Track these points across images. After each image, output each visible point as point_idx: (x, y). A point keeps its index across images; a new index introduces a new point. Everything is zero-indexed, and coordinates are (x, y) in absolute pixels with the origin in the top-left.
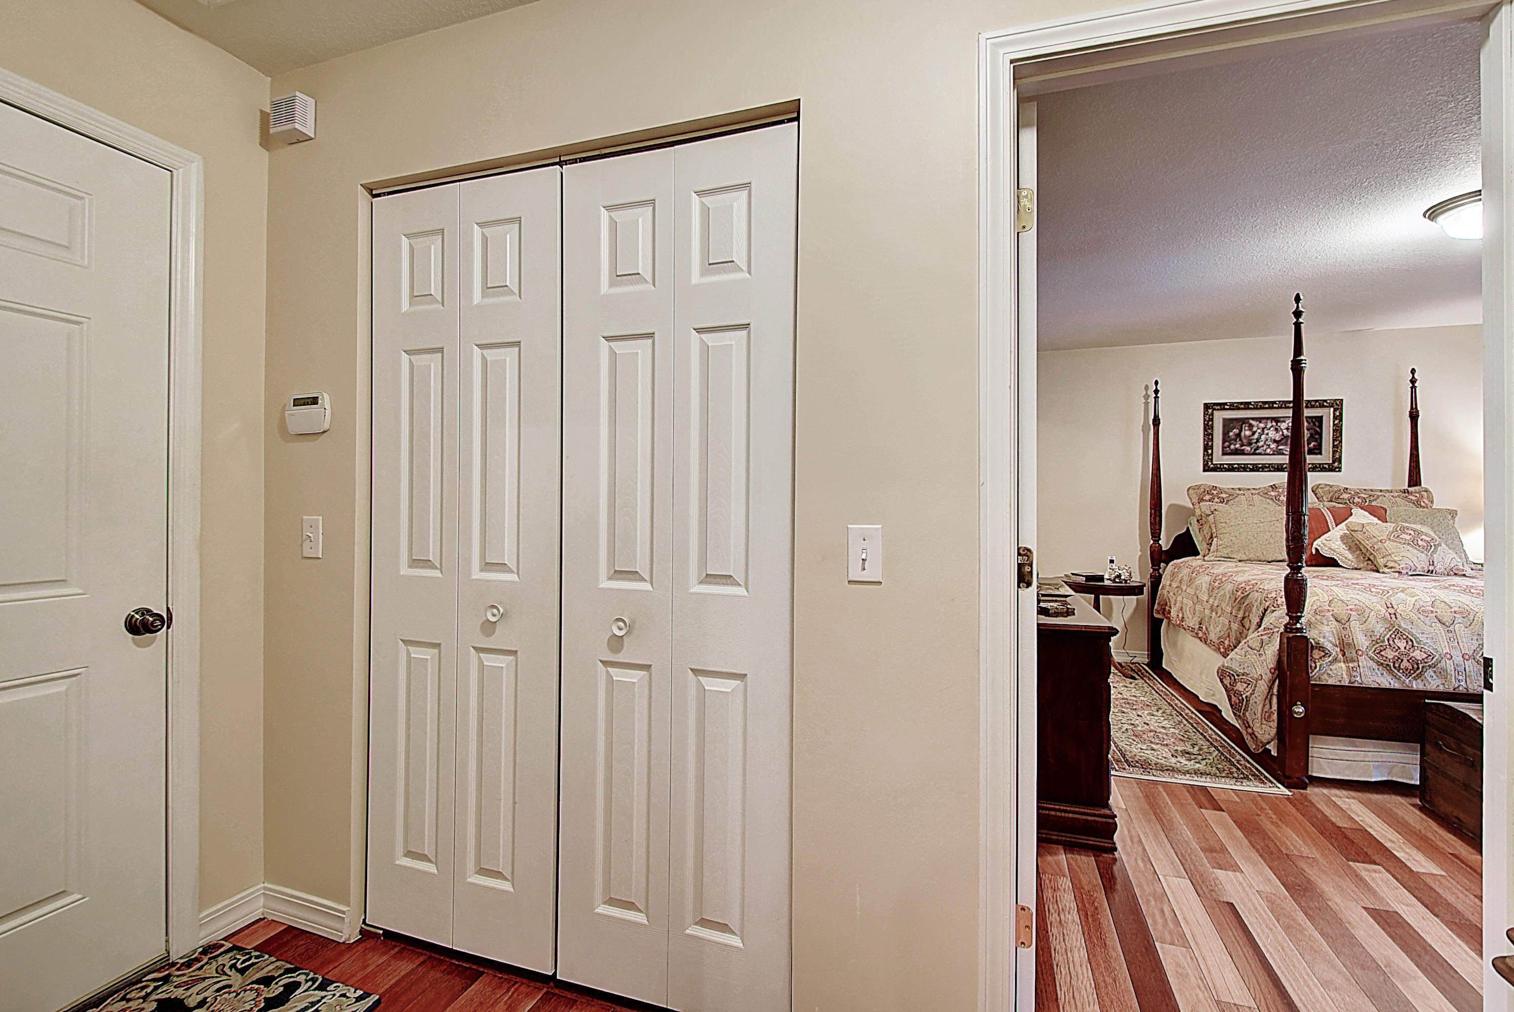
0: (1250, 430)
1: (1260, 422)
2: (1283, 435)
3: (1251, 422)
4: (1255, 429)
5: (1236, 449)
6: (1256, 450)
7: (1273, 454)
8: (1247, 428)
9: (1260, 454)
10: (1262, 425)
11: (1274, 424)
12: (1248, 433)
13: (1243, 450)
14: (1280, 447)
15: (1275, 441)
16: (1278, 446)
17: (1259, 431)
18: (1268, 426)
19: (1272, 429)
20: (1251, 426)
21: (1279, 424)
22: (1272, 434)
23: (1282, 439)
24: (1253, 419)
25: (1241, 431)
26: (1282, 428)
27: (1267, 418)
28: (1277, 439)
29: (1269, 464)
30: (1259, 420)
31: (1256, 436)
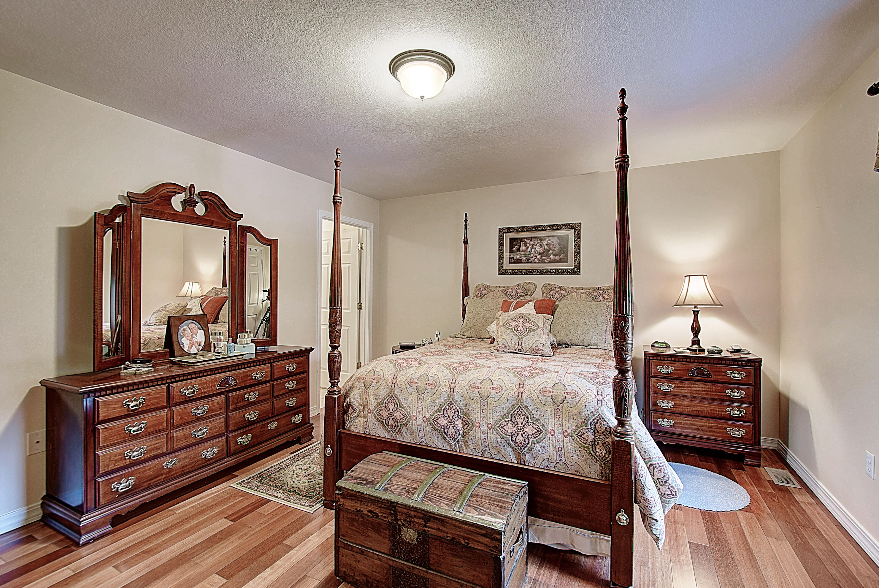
0: (525, 246)
1: (531, 240)
2: (544, 249)
3: (526, 240)
4: (528, 245)
5: (517, 260)
6: (528, 260)
7: (539, 263)
8: (523, 245)
9: (531, 263)
10: (532, 243)
11: (539, 241)
12: (524, 248)
13: (521, 260)
14: (543, 258)
15: (540, 254)
16: (542, 257)
17: (530, 246)
18: (536, 243)
19: (538, 245)
20: (526, 243)
21: (542, 242)
22: (538, 248)
23: (544, 252)
24: (526, 238)
25: (520, 247)
26: (544, 244)
27: (535, 238)
28: (541, 252)
29: (536, 269)
30: (531, 239)
31: (529, 250)
